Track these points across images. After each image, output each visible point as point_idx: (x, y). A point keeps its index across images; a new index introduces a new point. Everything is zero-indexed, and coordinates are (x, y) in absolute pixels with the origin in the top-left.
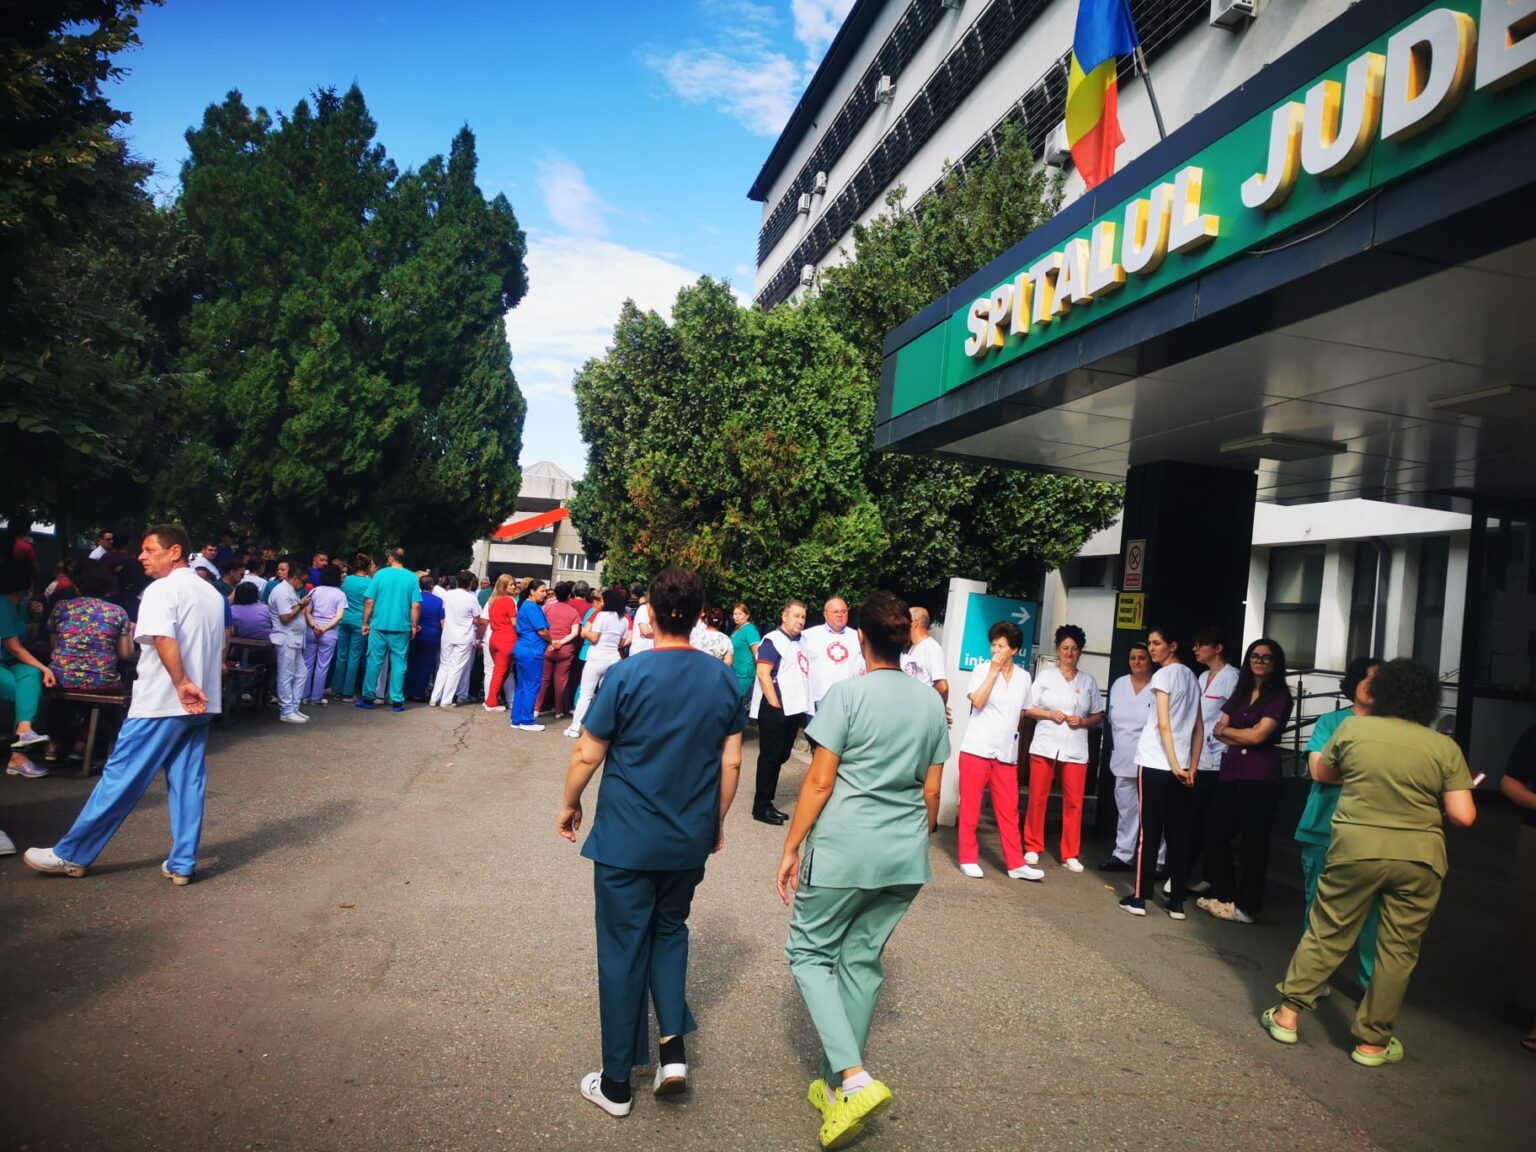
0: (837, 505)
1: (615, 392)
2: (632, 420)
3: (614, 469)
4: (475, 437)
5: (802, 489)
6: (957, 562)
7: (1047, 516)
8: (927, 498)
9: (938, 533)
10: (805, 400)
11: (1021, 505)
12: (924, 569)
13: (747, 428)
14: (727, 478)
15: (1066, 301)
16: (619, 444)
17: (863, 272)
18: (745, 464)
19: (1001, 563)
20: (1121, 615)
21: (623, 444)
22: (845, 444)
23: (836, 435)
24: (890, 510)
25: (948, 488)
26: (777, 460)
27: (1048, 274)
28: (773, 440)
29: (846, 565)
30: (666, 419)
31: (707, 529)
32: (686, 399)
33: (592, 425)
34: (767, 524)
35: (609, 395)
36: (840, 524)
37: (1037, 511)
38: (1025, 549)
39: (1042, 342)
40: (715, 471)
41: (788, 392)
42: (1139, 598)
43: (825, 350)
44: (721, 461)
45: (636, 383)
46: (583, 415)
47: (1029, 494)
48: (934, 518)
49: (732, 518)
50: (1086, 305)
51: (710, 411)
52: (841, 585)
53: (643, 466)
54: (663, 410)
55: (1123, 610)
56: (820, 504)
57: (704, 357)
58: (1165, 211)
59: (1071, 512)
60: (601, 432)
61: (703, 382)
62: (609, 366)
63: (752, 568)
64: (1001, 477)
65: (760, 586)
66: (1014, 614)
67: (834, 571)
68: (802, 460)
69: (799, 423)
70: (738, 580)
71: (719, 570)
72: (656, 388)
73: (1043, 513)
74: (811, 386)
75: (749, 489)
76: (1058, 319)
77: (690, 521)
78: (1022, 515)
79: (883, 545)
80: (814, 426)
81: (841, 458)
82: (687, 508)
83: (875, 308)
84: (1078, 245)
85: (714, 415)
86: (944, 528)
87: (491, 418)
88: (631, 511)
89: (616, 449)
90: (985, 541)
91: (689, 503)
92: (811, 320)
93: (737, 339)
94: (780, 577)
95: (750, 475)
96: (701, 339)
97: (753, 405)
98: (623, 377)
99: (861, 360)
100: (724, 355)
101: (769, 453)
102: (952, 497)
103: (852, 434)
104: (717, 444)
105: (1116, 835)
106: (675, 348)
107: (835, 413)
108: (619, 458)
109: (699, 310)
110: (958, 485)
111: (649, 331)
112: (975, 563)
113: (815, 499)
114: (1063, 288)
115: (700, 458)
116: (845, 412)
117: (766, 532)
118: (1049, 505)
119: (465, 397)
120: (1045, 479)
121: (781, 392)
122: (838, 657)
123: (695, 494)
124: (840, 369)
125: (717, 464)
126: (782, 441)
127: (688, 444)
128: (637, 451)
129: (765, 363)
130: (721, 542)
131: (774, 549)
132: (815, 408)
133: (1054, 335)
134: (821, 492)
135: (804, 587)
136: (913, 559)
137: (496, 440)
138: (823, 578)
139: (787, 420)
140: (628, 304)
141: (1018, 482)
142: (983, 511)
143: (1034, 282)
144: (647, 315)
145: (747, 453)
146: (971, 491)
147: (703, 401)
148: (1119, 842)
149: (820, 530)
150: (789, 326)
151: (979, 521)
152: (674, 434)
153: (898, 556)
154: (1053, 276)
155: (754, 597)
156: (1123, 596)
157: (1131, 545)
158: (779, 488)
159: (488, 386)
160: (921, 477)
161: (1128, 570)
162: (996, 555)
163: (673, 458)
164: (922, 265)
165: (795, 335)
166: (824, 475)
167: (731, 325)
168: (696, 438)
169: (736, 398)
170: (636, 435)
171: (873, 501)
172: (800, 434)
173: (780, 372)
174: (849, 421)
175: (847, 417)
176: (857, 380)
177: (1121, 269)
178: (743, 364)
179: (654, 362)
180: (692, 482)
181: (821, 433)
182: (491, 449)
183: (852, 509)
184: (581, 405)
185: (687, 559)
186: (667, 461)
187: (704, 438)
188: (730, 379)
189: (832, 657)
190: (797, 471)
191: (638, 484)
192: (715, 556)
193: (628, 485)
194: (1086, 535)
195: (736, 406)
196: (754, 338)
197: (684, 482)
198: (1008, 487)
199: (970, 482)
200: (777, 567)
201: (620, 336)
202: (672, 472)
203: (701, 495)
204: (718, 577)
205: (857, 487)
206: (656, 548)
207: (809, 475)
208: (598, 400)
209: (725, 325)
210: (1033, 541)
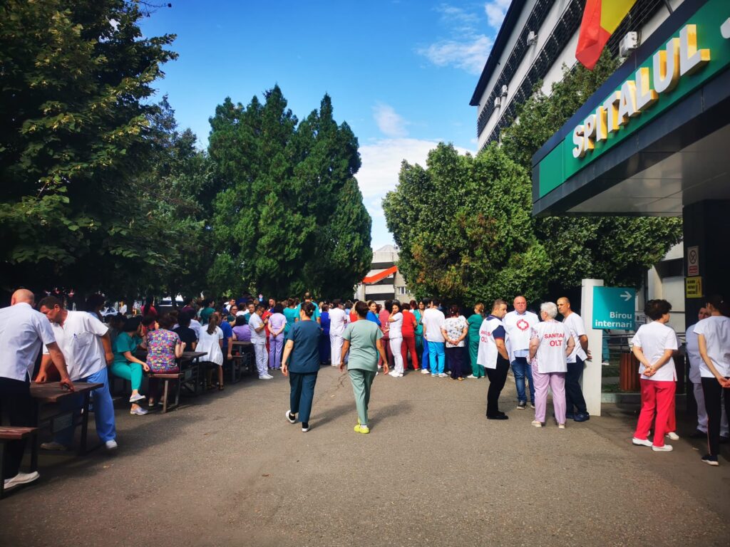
0: (521, 248)
1: (402, 206)
2: (411, 218)
3: (405, 243)
4: (349, 236)
5: (500, 241)
6: (592, 271)
7: (642, 240)
8: (570, 239)
9: (579, 256)
10: (497, 196)
11: (626, 237)
12: (573, 276)
13: (468, 214)
14: (461, 241)
15: (626, 116)
16: (406, 231)
17: (522, 127)
18: (469, 232)
19: (618, 269)
20: (688, 290)
21: (408, 231)
22: (521, 216)
23: (516, 212)
24: (551, 247)
25: (582, 232)
26: (486, 228)
27: (614, 104)
28: (482, 218)
29: (528, 278)
30: (427, 216)
31: (453, 267)
32: (436, 204)
33: (392, 224)
34: (484, 261)
35: (398, 207)
36: (523, 257)
37: (635, 238)
38: (631, 259)
39: (615, 142)
40: (454, 238)
41: (488, 193)
42: (698, 280)
43: (505, 170)
44: (457, 233)
45: (411, 200)
46: (388, 219)
47: (630, 230)
48: (576, 248)
49: (465, 260)
50: (637, 116)
51: (449, 208)
52: (527, 289)
53: (418, 240)
54: (425, 211)
55: (689, 287)
56: (511, 248)
57: (443, 182)
58: (676, 54)
59: (656, 237)
60: (397, 226)
61: (443, 194)
62: (398, 194)
63: (479, 285)
64: (612, 222)
65: (484, 293)
66: (622, 296)
67: (523, 282)
68: (499, 227)
69: (495, 208)
70: (472, 292)
71: (461, 287)
72: (421, 201)
73: (639, 239)
74: (499, 189)
75: (473, 244)
76: (623, 127)
77: (444, 265)
78: (627, 242)
79: (548, 266)
80: (504, 209)
81: (520, 223)
82: (442, 258)
83: (530, 144)
84: (629, 85)
85: (451, 210)
86: (582, 253)
87: (355, 227)
88: (415, 263)
89: (404, 234)
90: (607, 258)
91: (443, 255)
92: (496, 156)
93: (459, 171)
94: (494, 288)
95: (472, 238)
96: (440, 173)
97: (470, 202)
98: (405, 198)
99: (525, 172)
100: (453, 180)
101: (481, 226)
102: (585, 237)
103: (525, 210)
104: (454, 224)
105: (697, 418)
106: (428, 180)
107: (514, 201)
108: (407, 237)
109: (439, 159)
110: (588, 230)
111: (415, 173)
112: (603, 270)
113: (508, 246)
114: (623, 109)
115: (446, 233)
116: (520, 199)
117: (483, 265)
118: (642, 234)
119: (343, 219)
120: (638, 221)
121: (484, 194)
122: (523, 327)
123: (446, 251)
124: (514, 178)
125: (455, 234)
126: (487, 218)
127: (439, 226)
128: (415, 233)
129: (474, 181)
130: (461, 273)
131: (489, 274)
132: (503, 200)
133: (621, 137)
134: (511, 242)
135: (507, 292)
136: (566, 272)
137: (359, 237)
138: (516, 286)
139: (489, 207)
140: (404, 162)
141: (622, 224)
142: (604, 242)
143: (606, 110)
144: (414, 166)
145: (469, 227)
146: (595, 232)
147: (444, 204)
148: (699, 421)
149: (512, 261)
150: (485, 160)
151: (602, 247)
152: (432, 222)
153: (558, 271)
154: (616, 104)
155: (481, 299)
156: (688, 279)
157: (690, 250)
158: (488, 242)
159: (352, 213)
160: (566, 228)
161: (690, 265)
162: (615, 265)
163: (432, 234)
164: (555, 118)
165: (489, 165)
166: (511, 233)
167: (455, 164)
168: (443, 223)
169: (461, 200)
170: (414, 225)
171: (540, 243)
172: (496, 214)
173: (482, 184)
174: (522, 204)
175: (521, 202)
176: (524, 182)
177: (655, 92)
178: (463, 183)
179: (419, 188)
180: (443, 245)
181: (508, 212)
182: (357, 242)
183: (529, 249)
184: (386, 214)
185: (445, 284)
186: (430, 236)
187: (447, 222)
188: (457, 191)
189: (520, 328)
190: (497, 233)
191: (417, 249)
192: (459, 281)
193: (412, 250)
194: (667, 248)
195: (461, 204)
196: (467, 169)
197: (439, 245)
198: (616, 227)
199: (594, 227)
200: (492, 283)
201: (401, 178)
202: (432, 241)
203: (449, 250)
204: (462, 291)
205: (531, 237)
206: (429, 280)
207: (503, 234)
208: (394, 211)
209: (452, 165)
210: (635, 254)
